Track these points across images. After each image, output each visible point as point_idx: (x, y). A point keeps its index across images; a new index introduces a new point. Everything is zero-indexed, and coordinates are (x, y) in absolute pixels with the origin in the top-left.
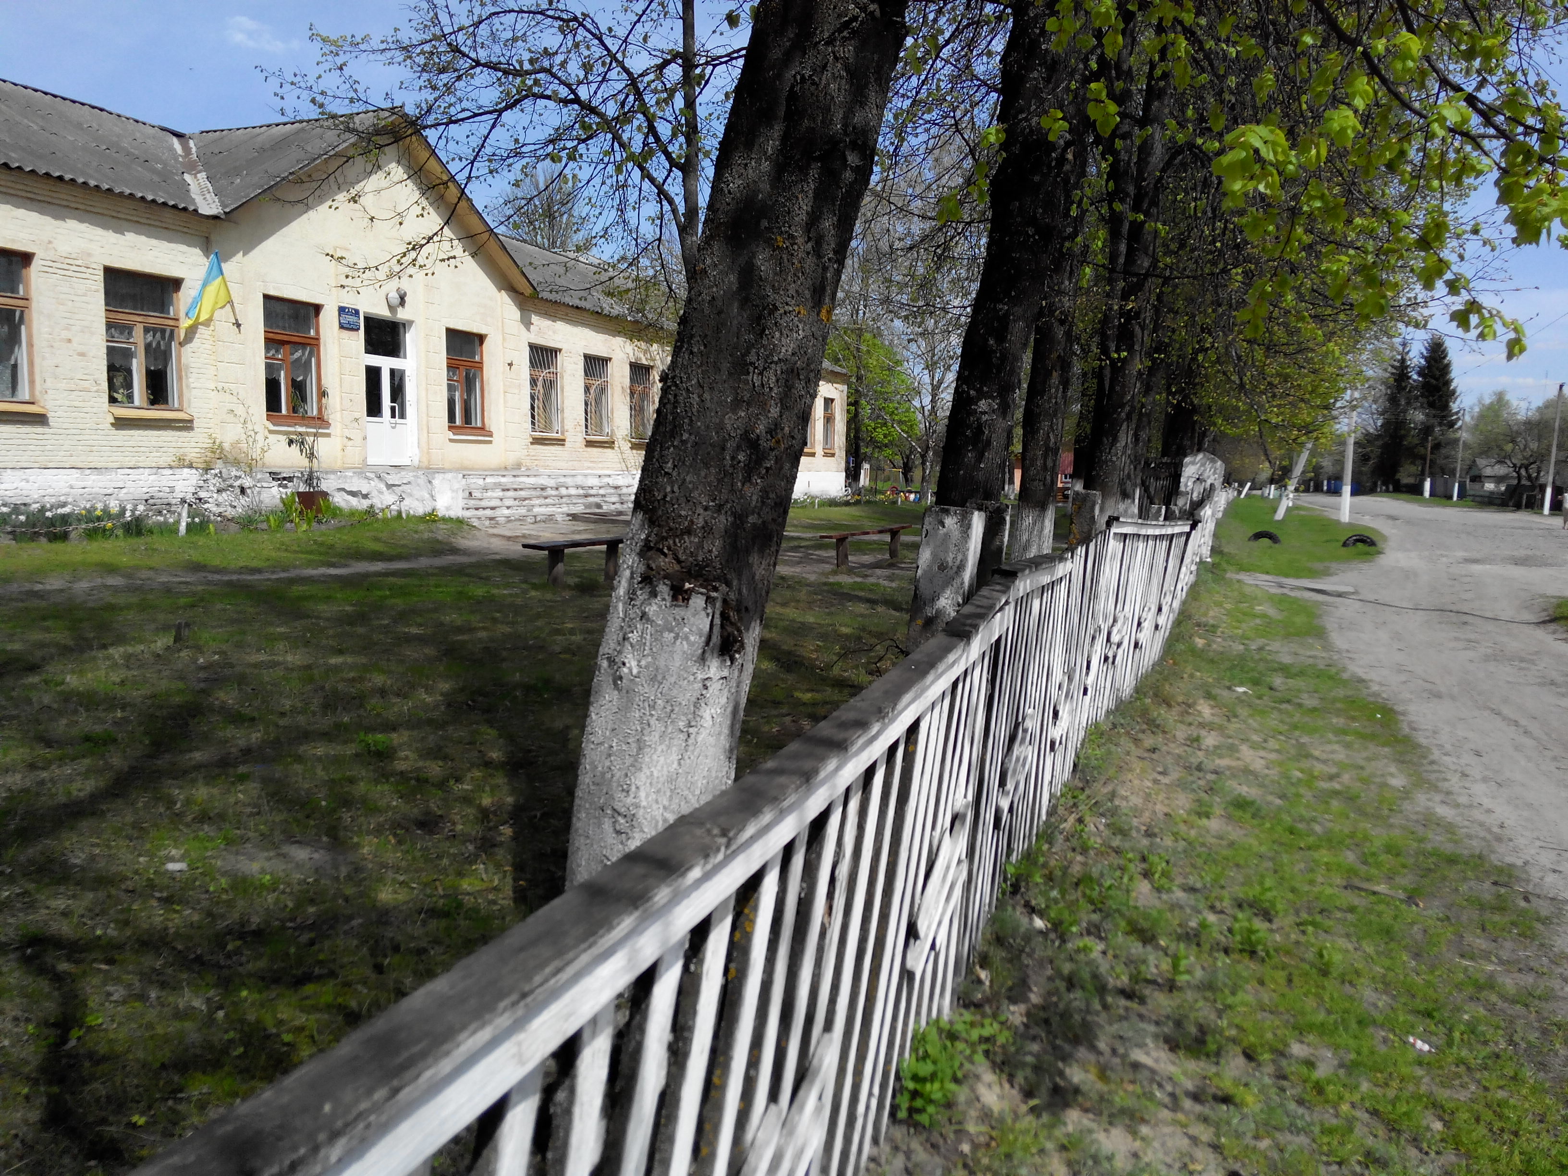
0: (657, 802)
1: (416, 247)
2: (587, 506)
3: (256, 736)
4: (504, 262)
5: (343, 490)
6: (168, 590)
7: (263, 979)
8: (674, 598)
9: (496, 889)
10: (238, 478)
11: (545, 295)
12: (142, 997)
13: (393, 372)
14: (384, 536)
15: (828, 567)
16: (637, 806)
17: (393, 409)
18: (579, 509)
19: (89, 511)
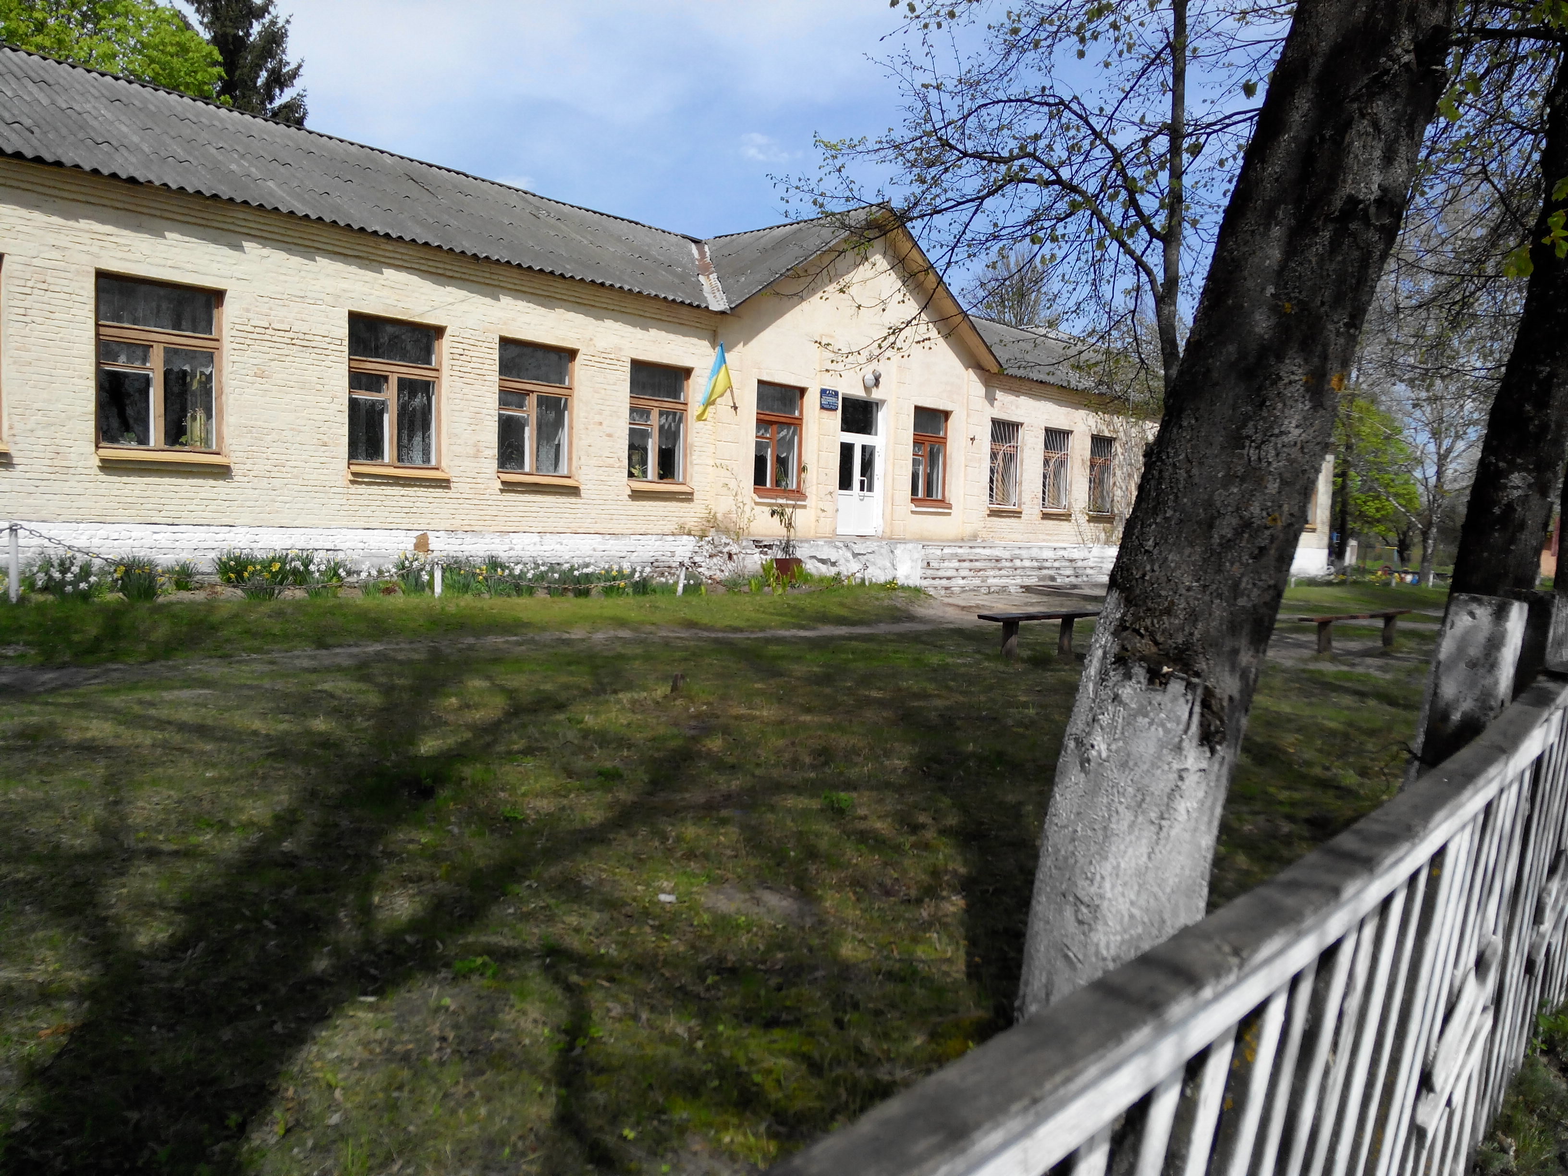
0: (1123, 895)
1: (895, 331)
2: (1040, 579)
3: (735, 784)
4: (972, 340)
5: (814, 557)
6: (667, 643)
7: (736, 1016)
8: (1151, 681)
9: (949, 961)
10: (726, 544)
11: (1011, 371)
12: (635, 1017)
13: (864, 447)
14: (848, 601)
15: (1307, 653)
16: (1102, 897)
17: (862, 482)
18: (1033, 581)
19: (607, 571)
